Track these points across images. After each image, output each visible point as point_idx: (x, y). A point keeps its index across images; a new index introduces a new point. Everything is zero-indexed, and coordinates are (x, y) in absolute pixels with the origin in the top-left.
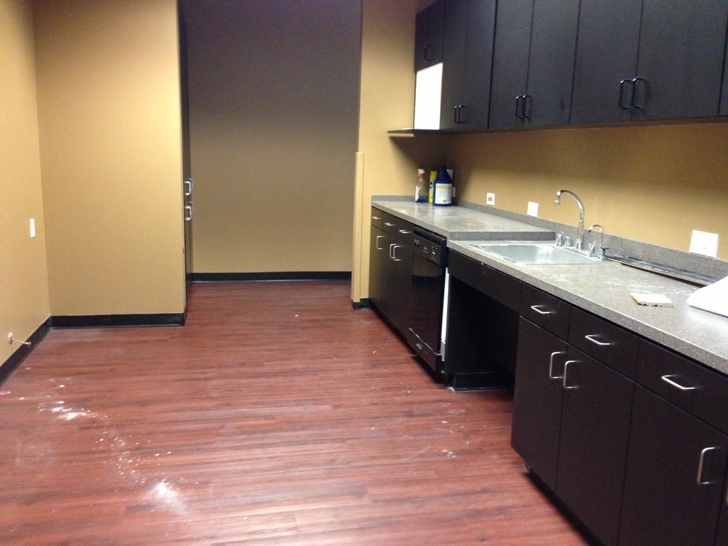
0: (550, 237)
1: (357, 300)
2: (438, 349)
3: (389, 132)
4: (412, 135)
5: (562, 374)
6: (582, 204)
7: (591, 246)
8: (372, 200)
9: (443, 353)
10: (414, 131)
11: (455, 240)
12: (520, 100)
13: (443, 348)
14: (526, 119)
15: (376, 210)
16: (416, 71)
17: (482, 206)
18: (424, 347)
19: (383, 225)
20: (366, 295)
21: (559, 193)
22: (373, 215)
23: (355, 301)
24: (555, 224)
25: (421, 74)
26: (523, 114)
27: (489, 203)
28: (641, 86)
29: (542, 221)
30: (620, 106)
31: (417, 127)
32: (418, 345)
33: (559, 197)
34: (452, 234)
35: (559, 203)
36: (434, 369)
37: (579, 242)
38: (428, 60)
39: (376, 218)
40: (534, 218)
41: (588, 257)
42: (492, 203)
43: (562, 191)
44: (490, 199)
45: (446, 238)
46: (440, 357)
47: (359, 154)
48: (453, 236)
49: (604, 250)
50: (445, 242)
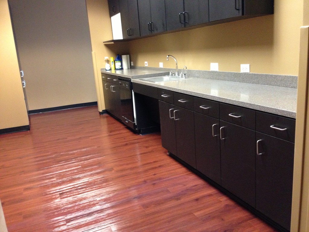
0: (168, 74)
1: (101, 111)
2: (134, 121)
3: (104, 42)
4: (113, 43)
5: (174, 116)
6: (176, 59)
7: (181, 75)
8: (101, 70)
9: (136, 122)
10: (113, 41)
11: (134, 79)
12: (150, 24)
13: (135, 120)
14: (153, 31)
15: (103, 74)
16: (110, 17)
17: (143, 67)
18: (129, 121)
19: (107, 79)
20: (104, 109)
21: (167, 56)
22: (102, 76)
23: (100, 111)
24: (169, 69)
25: (112, 18)
26: (151, 29)
27: (146, 65)
28: (186, 14)
29: (165, 69)
30: (180, 22)
31: (115, 39)
32: (126, 121)
33: (168, 58)
34: (132, 77)
35: (168, 60)
36: (133, 129)
37: (177, 73)
38: (115, 12)
39: (103, 77)
40: (162, 68)
41: (180, 78)
42: (147, 65)
43: (168, 56)
44: (146, 64)
45: (130, 79)
46: (135, 123)
47: (93, 52)
48: (133, 77)
49: (185, 75)
50: (130, 80)
